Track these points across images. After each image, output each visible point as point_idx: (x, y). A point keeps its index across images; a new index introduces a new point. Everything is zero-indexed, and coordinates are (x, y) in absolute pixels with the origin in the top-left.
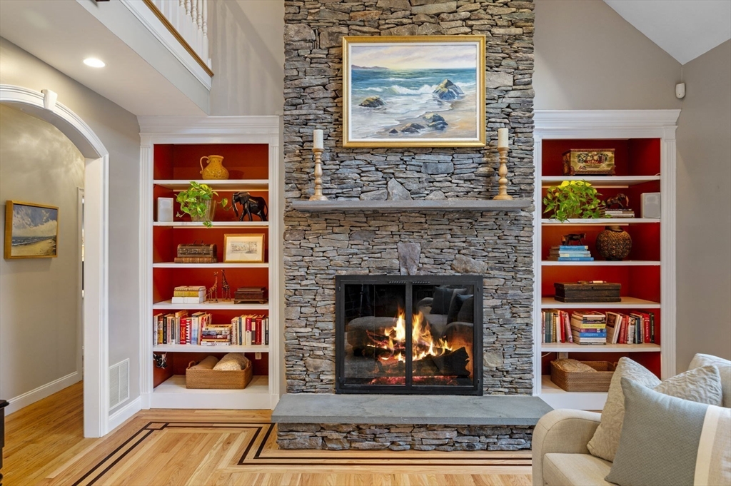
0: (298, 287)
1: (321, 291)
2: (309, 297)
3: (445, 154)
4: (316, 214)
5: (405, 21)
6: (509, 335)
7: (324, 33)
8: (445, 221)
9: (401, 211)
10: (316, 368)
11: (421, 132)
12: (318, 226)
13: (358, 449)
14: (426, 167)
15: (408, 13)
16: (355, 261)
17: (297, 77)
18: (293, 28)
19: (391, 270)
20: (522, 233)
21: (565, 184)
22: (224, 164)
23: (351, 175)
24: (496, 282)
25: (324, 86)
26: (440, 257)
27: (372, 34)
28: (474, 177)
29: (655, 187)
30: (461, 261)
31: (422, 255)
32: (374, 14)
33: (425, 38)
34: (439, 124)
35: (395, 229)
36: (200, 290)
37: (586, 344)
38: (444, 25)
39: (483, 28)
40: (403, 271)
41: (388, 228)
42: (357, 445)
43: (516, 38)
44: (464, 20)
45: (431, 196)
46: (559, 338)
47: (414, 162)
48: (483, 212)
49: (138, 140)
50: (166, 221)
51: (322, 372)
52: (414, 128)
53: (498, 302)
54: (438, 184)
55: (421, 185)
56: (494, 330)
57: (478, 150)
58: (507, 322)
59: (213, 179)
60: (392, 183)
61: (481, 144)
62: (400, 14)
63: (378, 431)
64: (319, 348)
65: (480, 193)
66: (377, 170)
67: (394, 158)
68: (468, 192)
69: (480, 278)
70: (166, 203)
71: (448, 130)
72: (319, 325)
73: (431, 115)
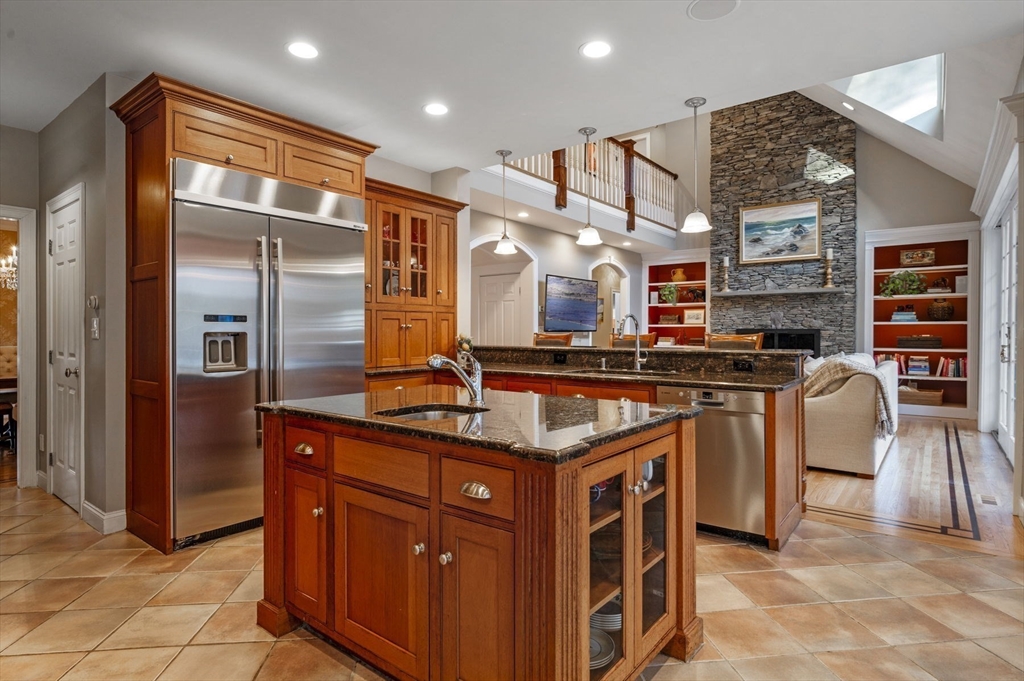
3: (798, 264)
4: (726, 298)
5: (775, 195)
7: (731, 207)
8: (798, 299)
9: (772, 295)
11: (783, 253)
12: (727, 304)
14: (787, 271)
15: (777, 190)
16: (747, 321)
17: (717, 230)
18: (715, 206)
19: (766, 326)
21: (895, 274)
22: (684, 273)
23: (745, 278)
24: (828, 332)
25: (730, 233)
26: (795, 319)
27: (757, 204)
28: (815, 275)
30: (807, 321)
31: (785, 318)
32: (758, 193)
33: (788, 203)
34: (793, 248)
35: (769, 304)
36: (672, 340)
37: (913, 375)
38: (797, 194)
39: (821, 193)
40: (774, 327)
41: (765, 305)
43: (843, 195)
44: (809, 190)
45: (790, 287)
47: (780, 269)
48: (821, 294)
49: (641, 265)
50: (655, 303)
52: (779, 251)
53: (830, 344)
54: (794, 280)
55: (784, 281)
57: (818, 260)
59: (679, 281)
60: (768, 280)
61: (818, 257)
62: (773, 191)
65: (818, 284)
66: (759, 274)
67: (768, 268)
68: (812, 284)
69: (818, 331)
70: (655, 295)
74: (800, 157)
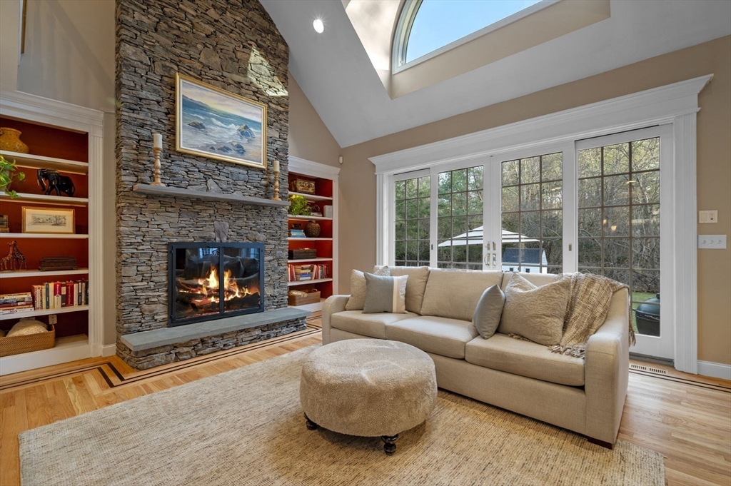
0: (135, 251)
1: (155, 253)
2: (144, 259)
3: (243, 169)
4: (151, 196)
5: (219, 78)
6: (277, 276)
7: (158, 63)
8: (243, 209)
9: (217, 201)
10: (151, 311)
12: (155, 205)
13: (202, 355)
14: (232, 175)
15: (220, 74)
16: (184, 232)
18: (130, 48)
19: (209, 239)
20: (283, 220)
21: (294, 197)
23: (180, 172)
24: (270, 246)
25: (158, 102)
26: (241, 231)
27: (196, 78)
28: (259, 185)
29: (330, 203)
30: (252, 234)
31: (230, 230)
32: (197, 65)
35: (212, 212)
37: (302, 281)
38: (243, 90)
39: (264, 100)
40: (218, 239)
41: (207, 211)
42: (202, 352)
43: (281, 112)
44: (254, 92)
45: (235, 193)
46: (290, 279)
47: (224, 171)
48: (264, 206)
51: (157, 314)
52: (225, 150)
53: (272, 258)
54: (239, 187)
55: (228, 186)
56: (270, 274)
57: (261, 170)
58: (276, 269)
59: (13, 151)
60: (210, 182)
61: (264, 167)
62: (215, 73)
63: (216, 339)
64: (154, 297)
65: (262, 195)
66: (199, 171)
67: (211, 166)
68: (255, 194)
69: (263, 244)
71: (246, 155)
72: (154, 279)
73: (236, 144)
74: (244, 50)
